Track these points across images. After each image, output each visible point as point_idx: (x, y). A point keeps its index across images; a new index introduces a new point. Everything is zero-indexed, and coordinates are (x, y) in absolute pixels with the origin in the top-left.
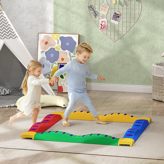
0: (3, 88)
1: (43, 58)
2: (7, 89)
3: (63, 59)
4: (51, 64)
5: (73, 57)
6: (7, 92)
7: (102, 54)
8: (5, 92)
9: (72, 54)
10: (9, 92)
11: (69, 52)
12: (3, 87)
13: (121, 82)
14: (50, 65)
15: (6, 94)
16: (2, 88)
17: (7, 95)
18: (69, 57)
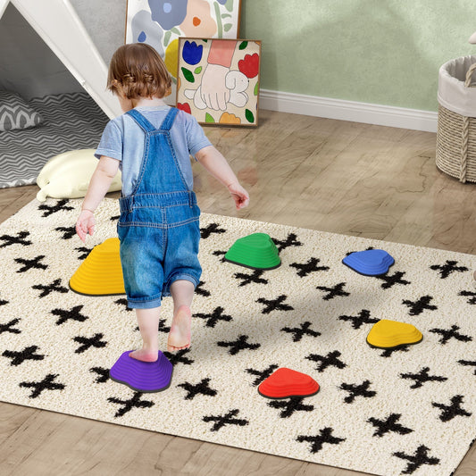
0: (18, 111)
1: (141, 14)
2: (30, 114)
3: (196, 22)
4: (165, 31)
5: (225, 16)
6: (30, 122)
7: (310, 13)
8: (23, 121)
9: (223, 8)
10: (36, 121)
11: (215, 3)
12: (17, 107)
13: (361, 95)
14: (161, 37)
15: (25, 127)
16: (14, 110)
17: (30, 128)
18: (213, 15)
